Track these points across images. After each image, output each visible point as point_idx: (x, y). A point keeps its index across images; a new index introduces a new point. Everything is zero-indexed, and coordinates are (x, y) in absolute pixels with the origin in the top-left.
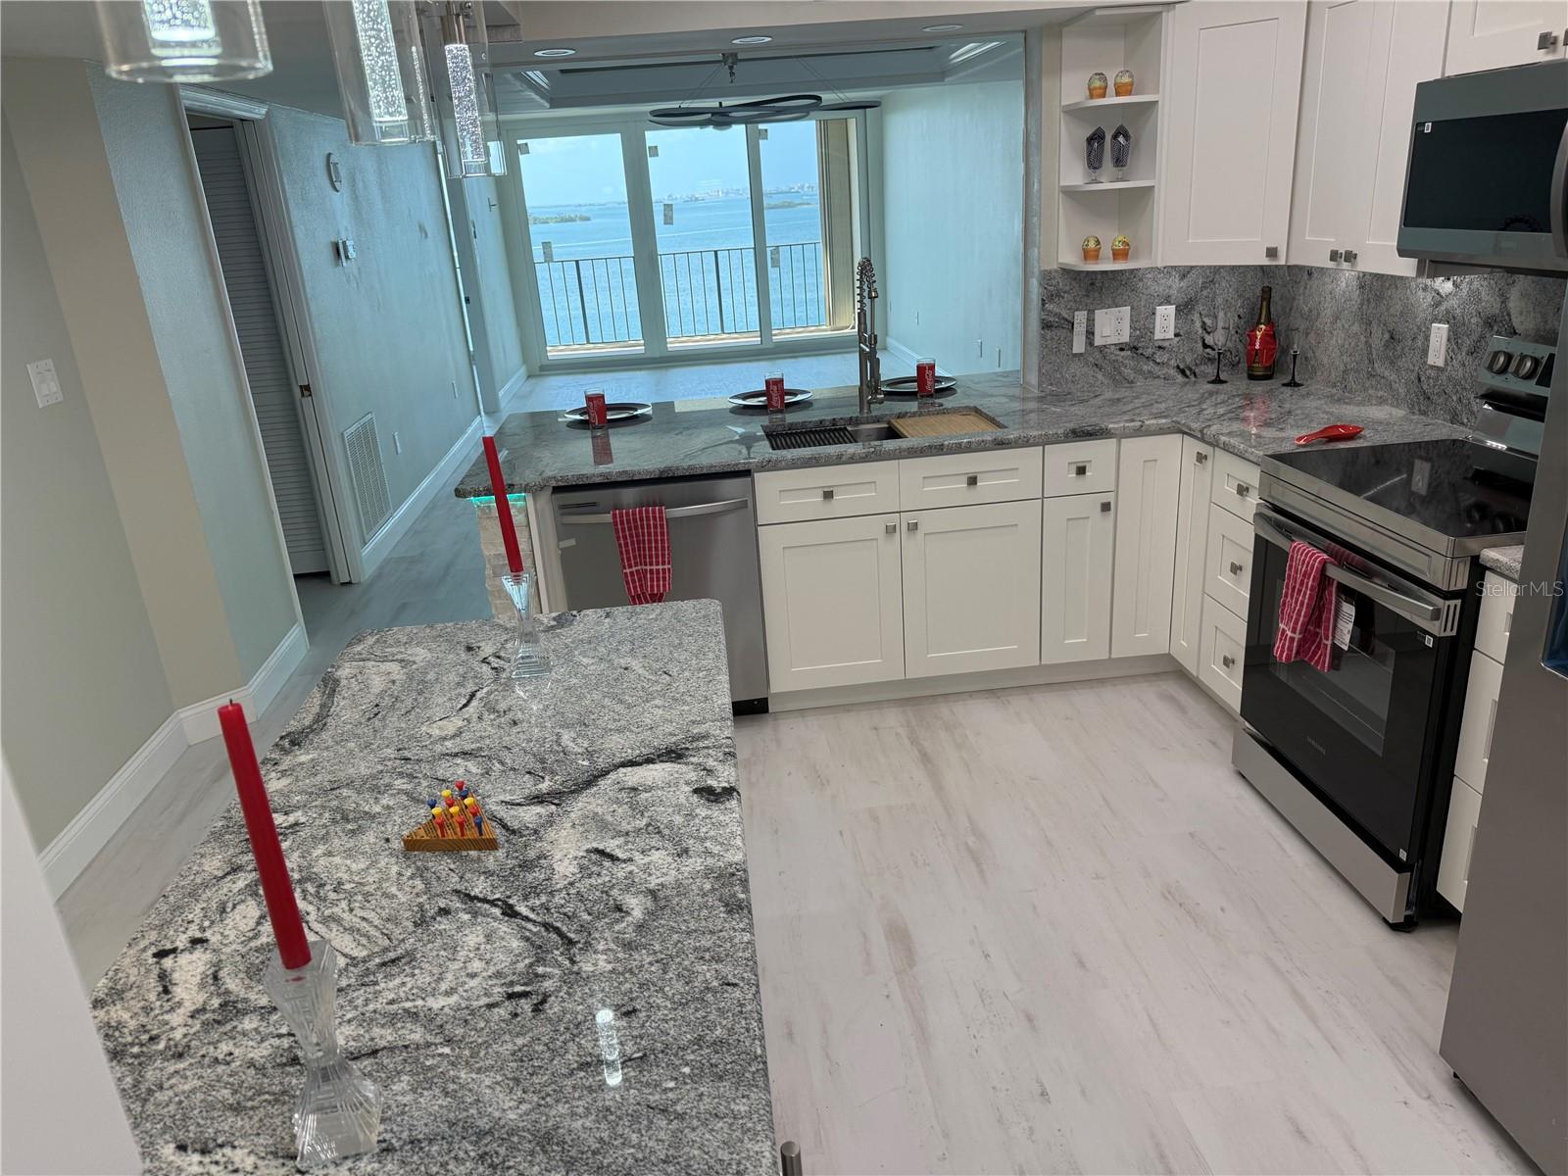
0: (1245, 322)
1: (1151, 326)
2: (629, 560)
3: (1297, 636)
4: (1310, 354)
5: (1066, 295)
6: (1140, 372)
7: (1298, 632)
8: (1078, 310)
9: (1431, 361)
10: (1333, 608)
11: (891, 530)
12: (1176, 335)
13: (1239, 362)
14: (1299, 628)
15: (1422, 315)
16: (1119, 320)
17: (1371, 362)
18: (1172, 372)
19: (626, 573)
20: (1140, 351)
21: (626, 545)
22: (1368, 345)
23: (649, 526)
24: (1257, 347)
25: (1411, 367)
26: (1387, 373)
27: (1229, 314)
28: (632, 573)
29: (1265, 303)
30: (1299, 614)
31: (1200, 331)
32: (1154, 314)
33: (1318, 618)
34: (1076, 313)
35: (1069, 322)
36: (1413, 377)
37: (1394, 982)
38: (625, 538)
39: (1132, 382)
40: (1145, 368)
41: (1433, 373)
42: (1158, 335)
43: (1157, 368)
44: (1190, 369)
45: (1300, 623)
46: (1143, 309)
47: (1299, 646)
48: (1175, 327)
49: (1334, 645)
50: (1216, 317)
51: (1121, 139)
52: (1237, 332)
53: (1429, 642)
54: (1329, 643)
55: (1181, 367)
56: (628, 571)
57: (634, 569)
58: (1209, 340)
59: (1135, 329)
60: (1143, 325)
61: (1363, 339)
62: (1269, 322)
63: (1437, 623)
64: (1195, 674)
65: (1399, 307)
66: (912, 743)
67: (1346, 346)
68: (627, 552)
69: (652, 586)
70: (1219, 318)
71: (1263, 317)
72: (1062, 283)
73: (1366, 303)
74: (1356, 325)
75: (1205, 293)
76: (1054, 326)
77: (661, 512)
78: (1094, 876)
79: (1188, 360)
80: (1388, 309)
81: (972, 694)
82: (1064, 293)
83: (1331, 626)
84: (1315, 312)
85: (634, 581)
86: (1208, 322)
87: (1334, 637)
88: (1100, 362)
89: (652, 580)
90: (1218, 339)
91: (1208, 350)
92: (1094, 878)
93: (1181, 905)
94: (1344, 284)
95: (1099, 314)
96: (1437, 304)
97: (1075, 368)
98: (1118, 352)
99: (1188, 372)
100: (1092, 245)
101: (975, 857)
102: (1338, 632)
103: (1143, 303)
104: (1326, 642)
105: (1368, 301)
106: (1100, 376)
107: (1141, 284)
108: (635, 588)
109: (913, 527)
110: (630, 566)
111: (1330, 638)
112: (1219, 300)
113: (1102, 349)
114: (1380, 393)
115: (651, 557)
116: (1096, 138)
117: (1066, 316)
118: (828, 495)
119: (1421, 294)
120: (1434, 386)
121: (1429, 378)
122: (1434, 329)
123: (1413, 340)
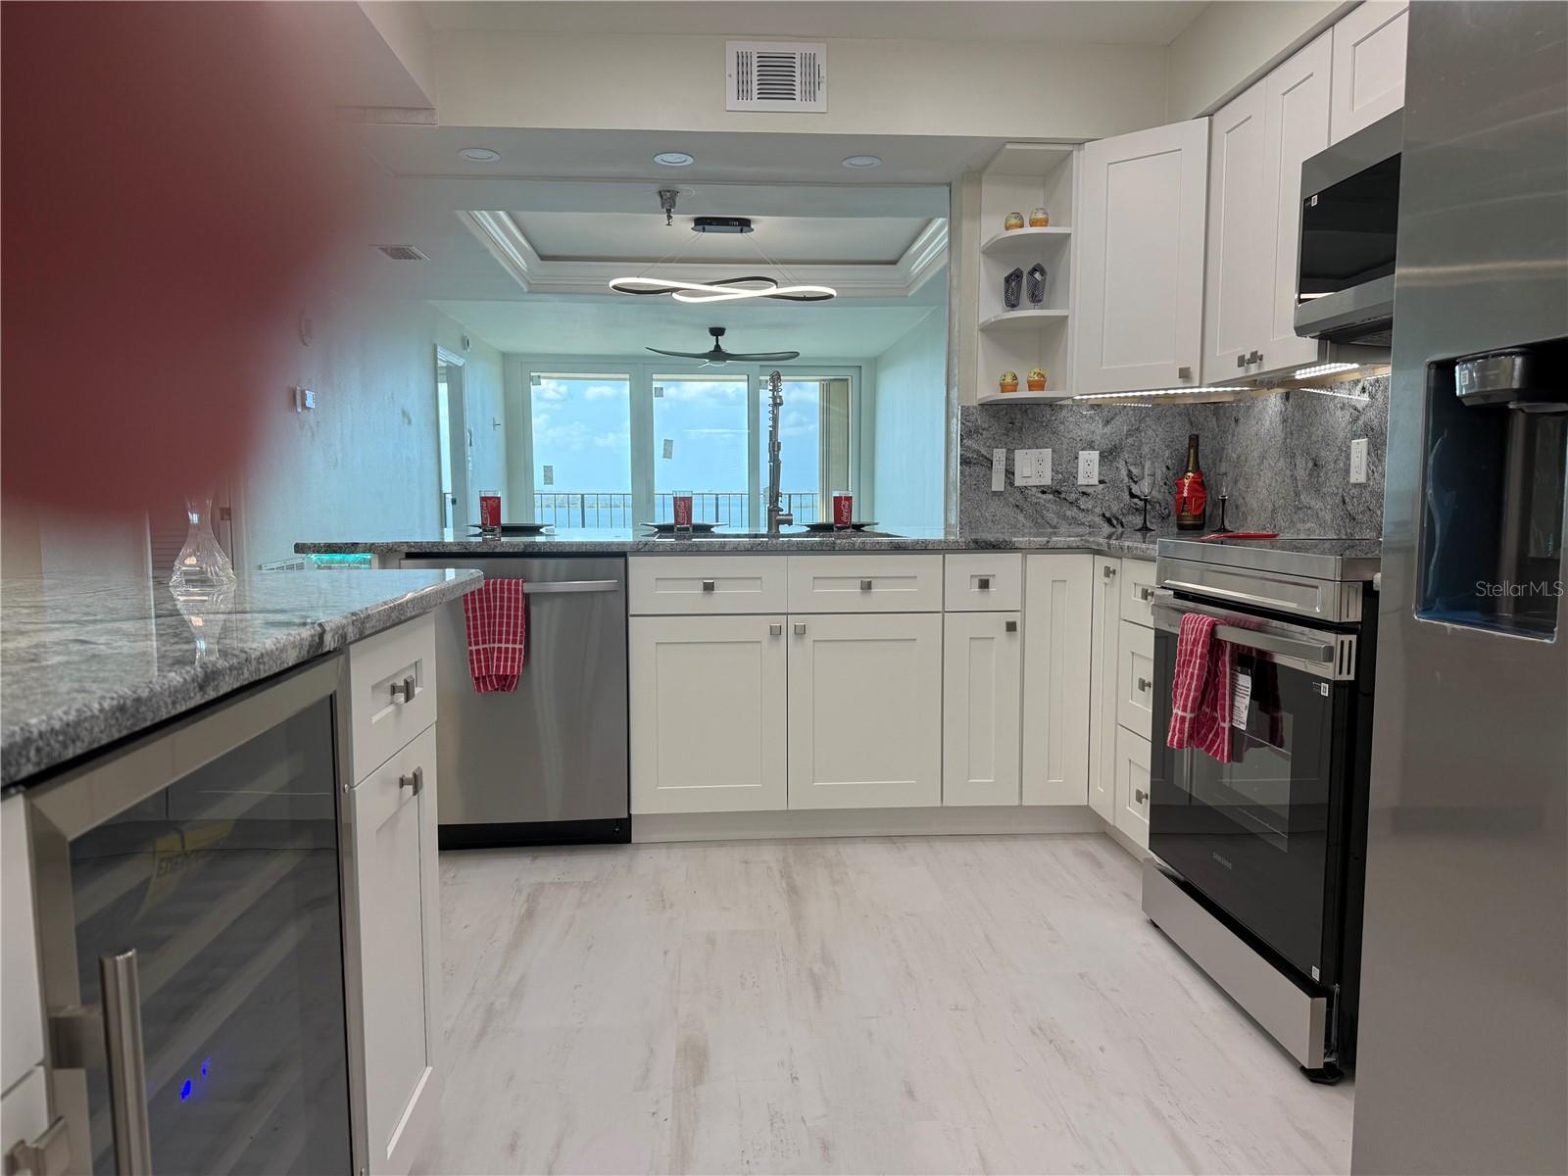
0: (1174, 474)
1: (1074, 471)
2: (476, 635)
3: (1188, 715)
4: (1240, 501)
5: (984, 432)
6: (1064, 517)
7: (1188, 711)
8: (997, 447)
9: (1353, 480)
10: (1228, 681)
11: (776, 633)
12: (1101, 482)
13: (1169, 515)
14: (1189, 705)
15: (1341, 435)
16: (1040, 462)
17: (1297, 494)
18: (1098, 520)
19: (471, 651)
20: (1063, 496)
21: (475, 618)
22: (1294, 478)
23: (502, 599)
24: (1185, 495)
25: (1336, 491)
26: (1313, 503)
27: (1156, 464)
28: (478, 651)
29: (1192, 451)
30: (1189, 690)
31: (1126, 479)
32: (1077, 458)
33: (1210, 694)
34: (995, 450)
35: (988, 459)
36: (1338, 500)
37: (1306, 1135)
38: (474, 610)
39: (1055, 527)
40: (1069, 513)
41: (1355, 491)
42: (1081, 480)
43: (1081, 515)
44: (1117, 519)
45: (1191, 698)
46: (1065, 452)
47: (1192, 727)
48: (1100, 474)
49: (1233, 729)
50: (1143, 467)
51: (1037, 275)
52: (1165, 484)
53: (1325, 690)
54: (1226, 725)
55: (1108, 515)
56: (474, 648)
57: (481, 647)
58: (1135, 489)
59: (1057, 472)
60: (1065, 471)
61: (1288, 473)
62: (1197, 469)
63: (1330, 665)
64: (1111, 822)
65: (1320, 433)
66: (782, 877)
67: (1274, 485)
68: (475, 627)
69: (498, 667)
70: (1146, 467)
71: (1191, 465)
72: (981, 420)
73: (1289, 436)
74: (1282, 459)
75: (1130, 440)
76: (974, 463)
77: (517, 584)
78: (953, 1007)
79: (1115, 509)
80: (1310, 437)
81: (864, 838)
82: (983, 430)
83: (1227, 703)
84: (1243, 458)
85: (479, 661)
86: (1135, 471)
87: (1231, 719)
88: (1021, 502)
89: (499, 659)
90: (1144, 488)
91: (1136, 500)
92: (952, 1010)
93: (1051, 1041)
94: (1268, 422)
95: (1020, 455)
96: (1356, 420)
97: (995, 507)
98: (1040, 495)
99: (1115, 522)
100: (1009, 380)
101: (816, 983)
102: (1236, 712)
103: (1064, 447)
104: (1222, 724)
105: (1292, 434)
106: (1021, 517)
107: (1062, 427)
108: (480, 668)
109: (801, 632)
110: (477, 643)
111: (1228, 719)
112: (1146, 449)
113: (1023, 490)
114: (1309, 525)
115: (500, 633)
116: (1014, 278)
117: (985, 453)
118: (709, 588)
119: (1339, 413)
120: (1359, 505)
121: (1353, 497)
122: (1354, 446)
123: (1335, 462)
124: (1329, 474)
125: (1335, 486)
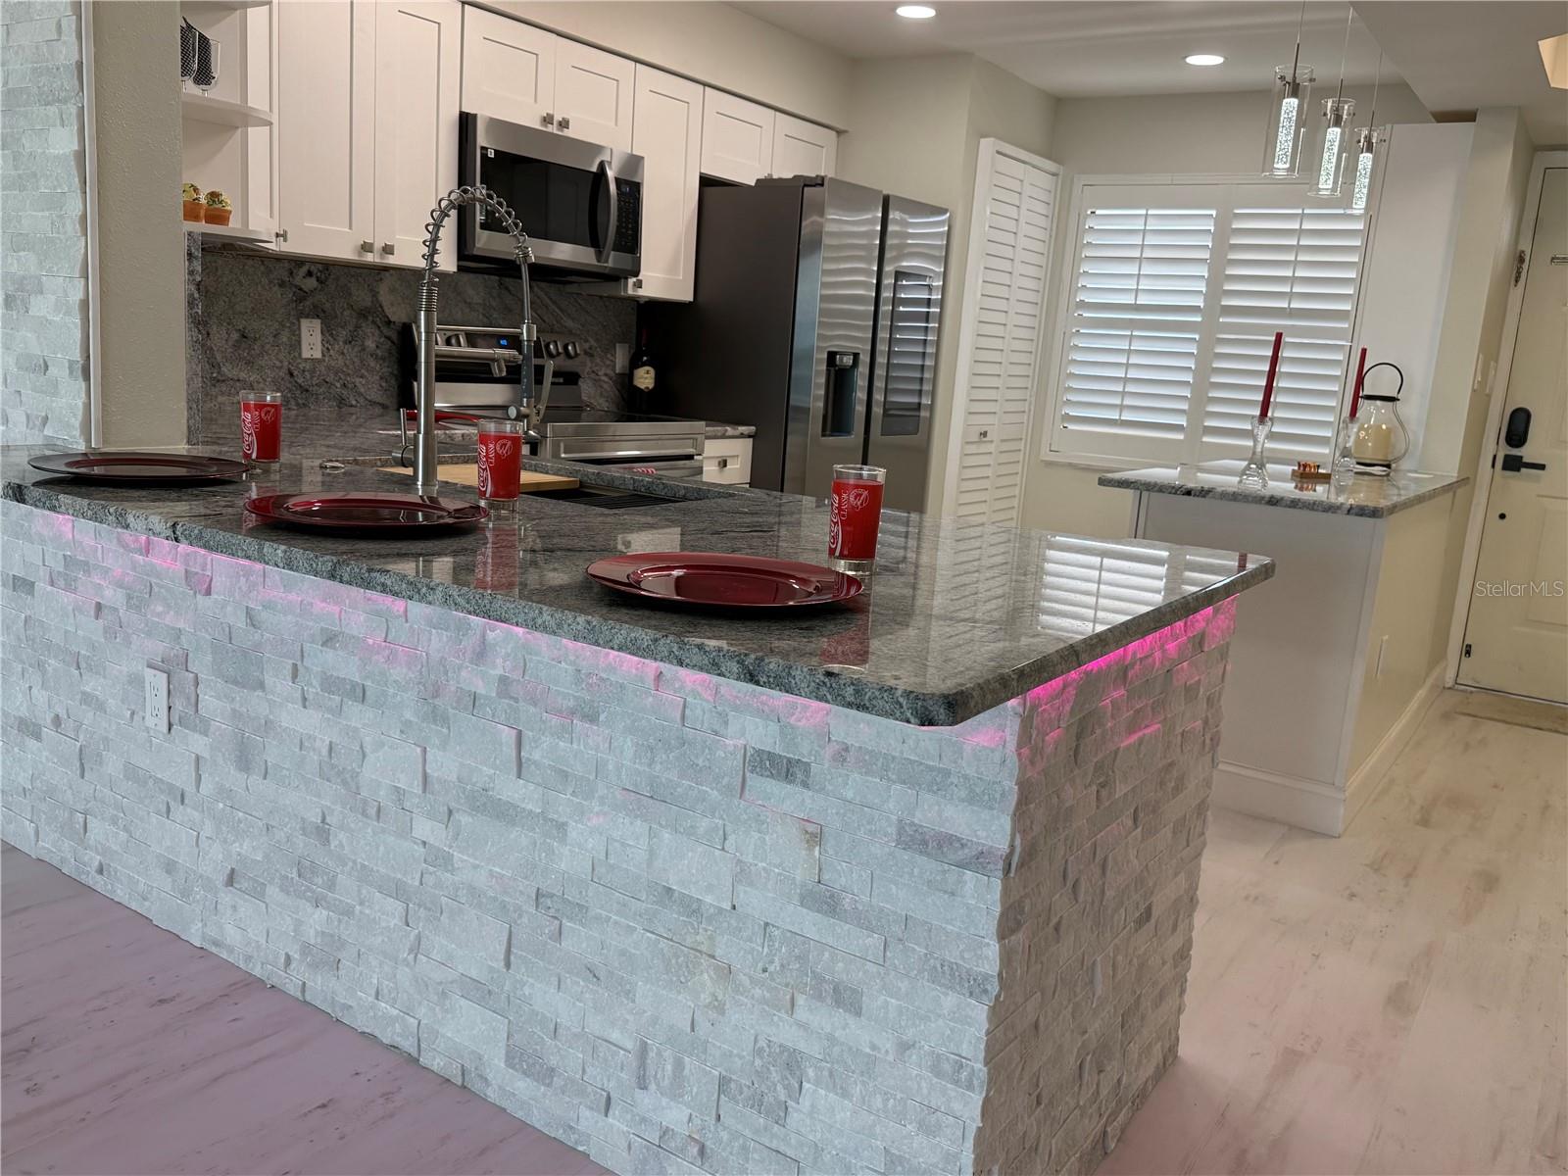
9: (306, 354)
25: (278, 364)
26: (243, 375)
36: (282, 373)
41: (308, 366)
120: (312, 378)
121: (304, 371)
122: (305, 323)
123: (275, 336)
124: (268, 346)
125: (277, 359)
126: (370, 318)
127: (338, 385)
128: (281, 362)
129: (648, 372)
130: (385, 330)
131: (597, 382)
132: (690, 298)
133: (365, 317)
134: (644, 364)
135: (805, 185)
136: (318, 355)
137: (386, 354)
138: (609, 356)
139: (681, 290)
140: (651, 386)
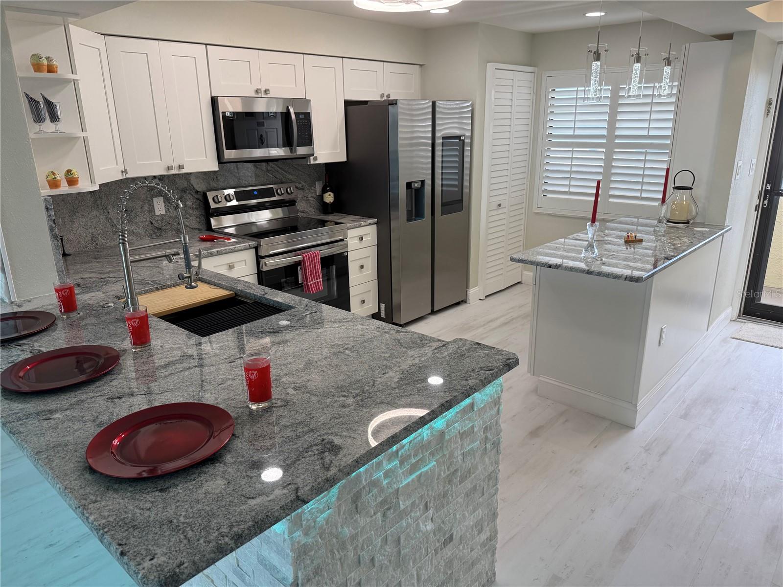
9: (157, 213)
22: (108, 219)
36: (147, 223)
41: (160, 218)
120: (162, 223)
121: (158, 221)
122: (155, 200)
123: (141, 208)
124: (138, 213)
125: (144, 218)
126: (188, 192)
127: (176, 224)
128: (146, 219)
129: (329, 195)
130: (196, 196)
131: (307, 201)
132: (345, 160)
133: (185, 192)
134: (328, 191)
135: (389, 104)
136: (163, 212)
137: (198, 206)
138: (312, 188)
139: (340, 156)
140: (332, 201)
